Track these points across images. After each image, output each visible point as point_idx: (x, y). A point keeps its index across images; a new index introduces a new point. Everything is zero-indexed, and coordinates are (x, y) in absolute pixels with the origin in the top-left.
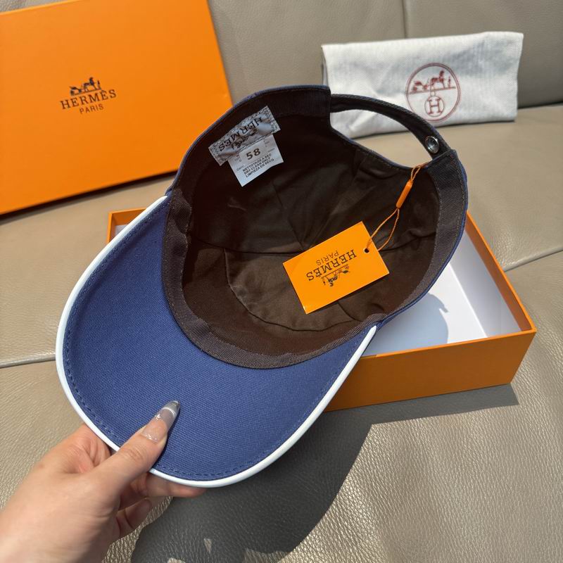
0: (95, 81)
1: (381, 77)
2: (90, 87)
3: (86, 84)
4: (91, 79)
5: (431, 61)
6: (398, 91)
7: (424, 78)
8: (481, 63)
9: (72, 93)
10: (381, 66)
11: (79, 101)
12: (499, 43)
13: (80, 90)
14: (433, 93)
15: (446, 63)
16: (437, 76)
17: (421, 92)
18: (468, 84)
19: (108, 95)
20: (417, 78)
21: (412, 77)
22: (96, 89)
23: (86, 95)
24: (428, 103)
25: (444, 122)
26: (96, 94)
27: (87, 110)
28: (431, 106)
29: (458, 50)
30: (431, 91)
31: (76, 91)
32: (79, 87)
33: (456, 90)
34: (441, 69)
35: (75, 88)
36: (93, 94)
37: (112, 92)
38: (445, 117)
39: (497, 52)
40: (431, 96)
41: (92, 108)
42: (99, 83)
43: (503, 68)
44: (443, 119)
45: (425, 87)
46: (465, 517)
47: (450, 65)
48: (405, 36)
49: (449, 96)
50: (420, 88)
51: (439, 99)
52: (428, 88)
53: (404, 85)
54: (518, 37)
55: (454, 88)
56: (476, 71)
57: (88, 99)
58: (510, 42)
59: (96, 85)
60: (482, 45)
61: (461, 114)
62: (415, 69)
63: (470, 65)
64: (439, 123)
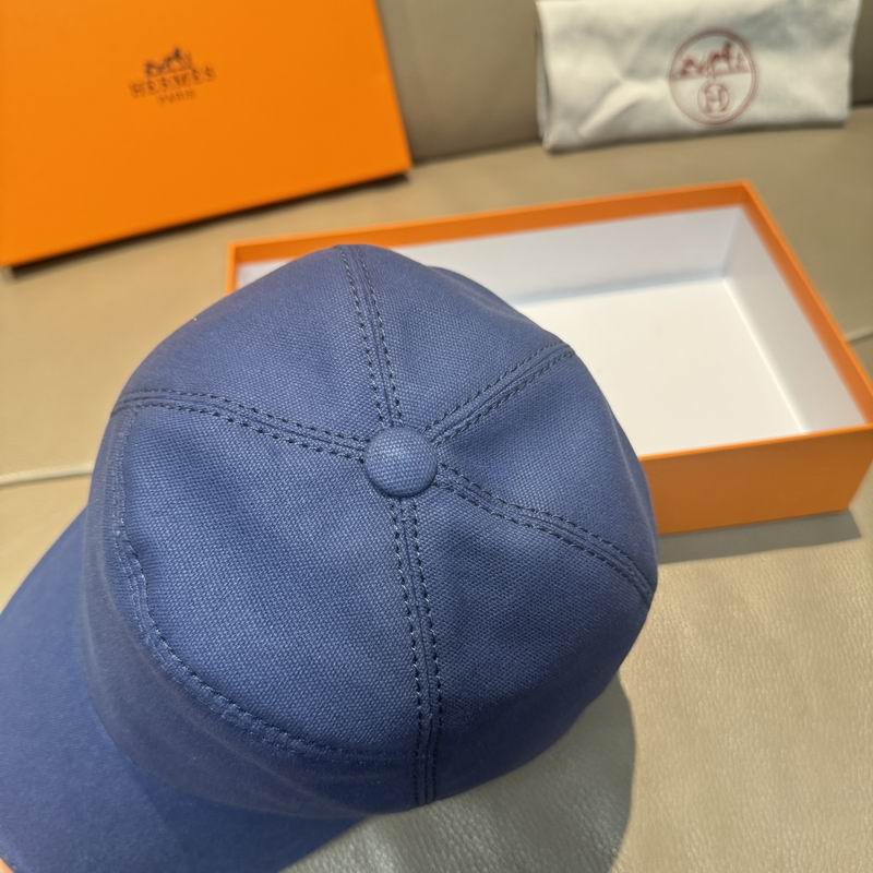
0: (182, 54)
1: (632, 50)
2: (175, 64)
3: (169, 60)
4: (177, 51)
5: (710, 26)
6: (655, 73)
7: (700, 53)
8: (794, 30)
9: (148, 73)
10: (630, 32)
11: (157, 86)
13: (160, 69)
14: (713, 79)
15: (735, 30)
16: (719, 49)
17: (692, 76)
19: (203, 76)
21: (679, 52)
22: (184, 67)
23: (170, 76)
25: (730, 125)
26: (185, 76)
28: (709, 100)
29: (755, 9)
30: (710, 75)
31: (154, 70)
32: (158, 64)
33: (750, 74)
34: (726, 39)
35: (152, 65)
36: (179, 75)
37: (209, 72)
38: (733, 117)
39: (819, 13)
40: (709, 83)
42: (189, 57)
43: (828, 38)
44: (727, 121)
47: (744, 32)
49: (740, 83)
50: (692, 69)
52: (705, 71)
53: (665, 62)
55: (746, 70)
56: (783, 43)
59: (185, 61)
61: (760, 112)
62: (684, 38)
63: (774, 33)
64: (720, 127)
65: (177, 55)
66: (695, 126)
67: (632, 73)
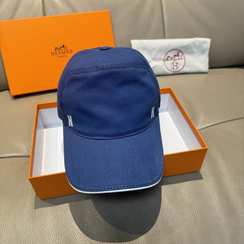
0: (65, 46)
1: (154, 53)
2: (63, 48)
3: (61, 47)
4: (63, 46)
5: (174, 48)
6: (160, 59)
7: (171, 55)
8: (194, 50)
9: (56, 50)
10: (154, 49)
11: (58, 53)
12: (201, 43)
13: (59, 49)
14: (175, 61)
15: (180, 49)
16: (176, 54)
17: (169, 60)
18: (189, 58)
19: (69, 52)
20: (168, 55)
21: (166, 54)
22: (65, 49)
23: (61, 51)
24: (172, 65)
25: (179, 72)
26: (65, 51)
27: (61, 57)
28: (174, 66)
29: (185, 44)
30: (174, 60)
31: (57, 49)
32: (58, 48)
33: (184, 60)
34: (178, 51)
35: (57, 48)
36: (63, 51)
37: (71, 51)
38: (179, 70)
39: (200, 46)
40: (174, 62)
41: (63, 56)
42: (66, 47)
43: (203, 52)
44: (178, 71)
45: (171, 58)
46: (177, 224)
47: (182, 50)
48: (164, 37)
49: (181, 62)
50: (169, 58)
51: (177, 63)
52: (173, 59)
53: (163, 57)
54: (208, 40)
55: (183, 59)
56: (192, 53)
57: (61, 53)
58: (205, 42)
59: (65, 48)
60: (194, 43)
61: (186, 69)
62: (168, 51)
63: (190, 50)
64: (176, 73)
65: (64, 46)
66: (171, 73)
67: (154, 59)
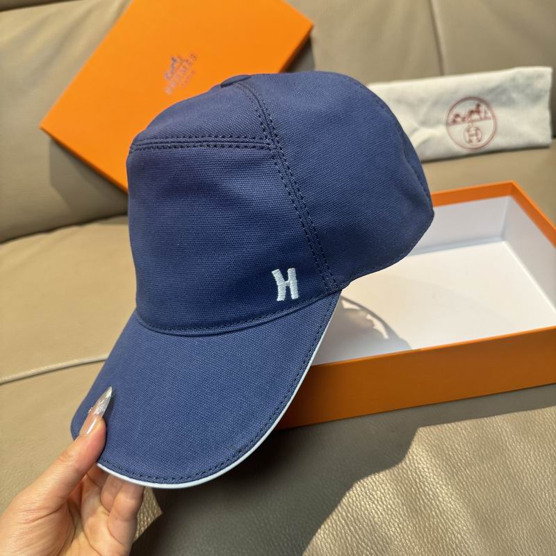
1: (423, 110)
5: (468, 95)
6: (438, 123)
8: (515, 95)
10: (422, 101)
12: (530, 78)
15: (482, 97)
18: (503, 115)
25: (483, 150)
29: (492, 85)
39: (528, 85)
43: (536, 98)
47: (488, 98)
48: (441, 73)
53: (443, 116)
54: (547, 71)
56: (510, 103)
58: (540, 76)
60: (513, 79)
61: (500, 142)
62: (453, 102)
63: (504, 98)
64: (478, 151)
66: (465, 151)
67: (425, 123)
